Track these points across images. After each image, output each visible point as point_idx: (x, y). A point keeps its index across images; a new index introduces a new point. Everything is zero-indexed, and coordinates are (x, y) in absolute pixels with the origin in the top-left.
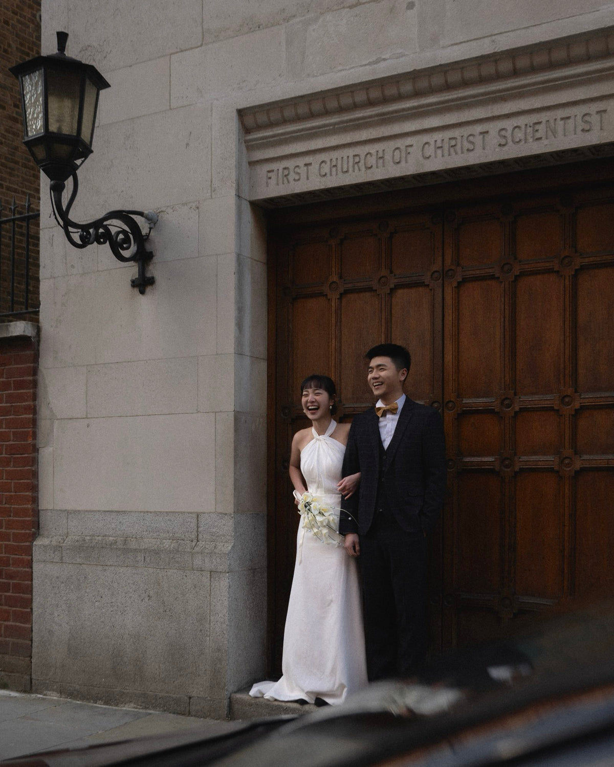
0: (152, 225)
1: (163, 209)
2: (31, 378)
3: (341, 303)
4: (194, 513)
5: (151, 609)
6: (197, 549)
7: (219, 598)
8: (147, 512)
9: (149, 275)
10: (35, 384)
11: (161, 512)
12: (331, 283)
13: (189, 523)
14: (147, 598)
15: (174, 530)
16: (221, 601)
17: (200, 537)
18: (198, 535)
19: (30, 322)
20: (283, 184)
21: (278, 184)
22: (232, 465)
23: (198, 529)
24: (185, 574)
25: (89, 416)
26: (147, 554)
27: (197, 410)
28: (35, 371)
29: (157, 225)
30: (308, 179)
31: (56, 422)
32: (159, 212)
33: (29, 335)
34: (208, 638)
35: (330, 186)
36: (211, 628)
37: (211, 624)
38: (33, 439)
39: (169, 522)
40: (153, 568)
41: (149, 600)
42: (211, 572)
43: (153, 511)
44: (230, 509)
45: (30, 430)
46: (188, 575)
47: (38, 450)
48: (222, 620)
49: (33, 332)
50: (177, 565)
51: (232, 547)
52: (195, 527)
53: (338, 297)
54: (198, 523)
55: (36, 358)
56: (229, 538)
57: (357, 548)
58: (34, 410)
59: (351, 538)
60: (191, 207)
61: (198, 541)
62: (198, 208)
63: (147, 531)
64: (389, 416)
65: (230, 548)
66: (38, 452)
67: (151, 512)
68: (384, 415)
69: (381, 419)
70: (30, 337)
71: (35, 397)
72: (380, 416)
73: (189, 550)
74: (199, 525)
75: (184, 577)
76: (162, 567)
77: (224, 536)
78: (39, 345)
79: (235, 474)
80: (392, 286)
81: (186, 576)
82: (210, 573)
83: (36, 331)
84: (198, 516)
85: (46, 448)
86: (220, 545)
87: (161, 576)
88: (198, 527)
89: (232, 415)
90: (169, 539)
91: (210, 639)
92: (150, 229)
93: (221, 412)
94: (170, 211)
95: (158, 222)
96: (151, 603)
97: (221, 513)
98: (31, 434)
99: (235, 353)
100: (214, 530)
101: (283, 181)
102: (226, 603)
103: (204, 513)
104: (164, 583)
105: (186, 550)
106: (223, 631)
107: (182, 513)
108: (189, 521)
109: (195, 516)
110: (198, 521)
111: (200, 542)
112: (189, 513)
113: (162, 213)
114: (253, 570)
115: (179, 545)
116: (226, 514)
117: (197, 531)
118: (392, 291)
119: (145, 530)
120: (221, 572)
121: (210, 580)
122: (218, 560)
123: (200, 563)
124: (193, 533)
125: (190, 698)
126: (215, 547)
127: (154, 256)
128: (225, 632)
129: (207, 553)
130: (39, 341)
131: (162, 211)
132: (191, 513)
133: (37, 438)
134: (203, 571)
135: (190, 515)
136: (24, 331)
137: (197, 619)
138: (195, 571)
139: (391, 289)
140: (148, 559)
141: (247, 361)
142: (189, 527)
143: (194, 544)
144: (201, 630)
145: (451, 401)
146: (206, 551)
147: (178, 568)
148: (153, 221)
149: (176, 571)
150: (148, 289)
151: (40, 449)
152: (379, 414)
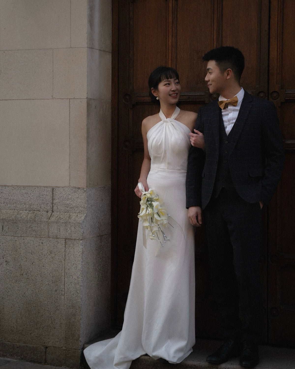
4: (50, 187)
5: (8, 273)
6: (53, 219)
7: (73, 263)
8: (5, 186)
11: (18, 186)
13: (45, 196)
14: (5, 263)
15: (30, 202)
16: (75, 265)
17: (55, 208)
18: (53, 206)
22: (85, 145)
23: (53, 201)
24: (41, 241)
26: (6, 223)
27: (52, 96)
34: (63, 297)
36: (66, 288)
37: (66, 284)
39: (25, 195)
40: (11, 236)
41: (6, 265)
42: (66, 239)
43: (11, 185)
44: (83, 183)
46: (44, 242)
48: (76, 281)
50: (34, 233)
51: (85, 217)
52: (51, 199)
54: (53, 196)
56: (82, 209)
57: (200, 218)
59: (193, 210)
61: (53, 212)
63: (4, 203)
64: (230, 107)
65: (83, 218)
67: (8, 186)
68: (226, 107)
69: (223, 111)
72: (222, 108)
73: (45, 220)
74: (54, 197)
75: (41, 244)
76: (19, 236)
77: (77, 207)
79: (87, 153)
81: (42, 243)
82: (65, 241)
84: (53, 190)
86: (74, 216)
87: (18, 243)
88: (53, 200)
89: (85, 101)
90: (26, 210)
91: (64, 298)
93: (74, 98)
96: (8, 268)
97: (75, 188)
99: (87, 47)
100: (68, 202)
102: (80, 267)
103: (59, 187)
104: (21, 249)
105: (42, 220)
106: (76, 291)
107: (38, 187)
108: (44, 194)
109: (50, 189)
110: (53, 194)
111: (55, 213)
112: (44, 187)
114: (100, 237)
115: (36, 215)
116: (79, 188)
117: (53, 203)
119: (2, 202)
120: (75, 239)
121: (65, 247)
122: (73, 229)
123: (56, 231)
124: (48, 205)
125: (46, 348)
126: (69, 217)
128: (78, 292)
129: (62, 223)
132: (47, 187)
134: (58, 238)
135: (46, 189)
137: (52, 280)
138: (50, 239)
140: (6, 229)
141: (97, 54)
142: (45, 200)
143: (49, 214)
144: (56, 291)
145: (275, 92)
146: (62, 221)
147: (34, 236)
149: (33, 239)
152: (222, 107)
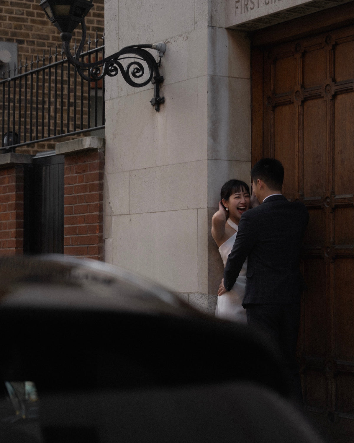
0: (162, 54)
1: (169, 40)
2: (97, 182)
3: (303, 108)
4: (187, 293)
9: (161, 96)
10: (101, 187)
12: (296, 93)
19: (95, 137)
20: (245, 12)
21: (241, 13)
25: (131, 213)
27: (188, 207)
28: (101, 176)
29: (166, 53)
30: (258, 7)
31: (114, 218)
32: (167, 43)
33: (95, 147)
35: (271, 13)
38: (99, 232)
44: (206, 289)
45: (97, 224)
47: (104, 241)
49: (99, 145)
53: (300, 103)
55: (102, 165)
58: (101, 209)
60: (184, 38)
62: (187, 38)
66: (104, 243)
70: (97, 149)
71: (101, 197)
78: (104, 155)
80: (333, 93)
83: (102, 143)
84: (188, 295)
85: (108, 239)
89: (206, 210)
92: (161, 57)
93: (200, 208)
94: (172, 41)
95: (167, 51)
97: (201, 294)
98: (98, 228)
99: (208, 159)
101: (245, 10)
103: (192, 293)
107: (180, 293)
110: (188, 299)
112: (184, 293)
113: (168, 43)
116: (203, 294)
118: (334, 97)
127: (165, 79)
130: (104, 152)
131: (168, 42)
133: (104, 231)
135: (184, 295)
136: (90, 145)
139: (333, 96)
141: (224, 165)
148: (162, 51)
150: (161, 107)
151: (106, 239)
